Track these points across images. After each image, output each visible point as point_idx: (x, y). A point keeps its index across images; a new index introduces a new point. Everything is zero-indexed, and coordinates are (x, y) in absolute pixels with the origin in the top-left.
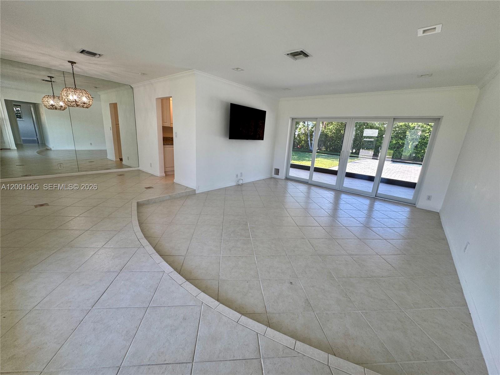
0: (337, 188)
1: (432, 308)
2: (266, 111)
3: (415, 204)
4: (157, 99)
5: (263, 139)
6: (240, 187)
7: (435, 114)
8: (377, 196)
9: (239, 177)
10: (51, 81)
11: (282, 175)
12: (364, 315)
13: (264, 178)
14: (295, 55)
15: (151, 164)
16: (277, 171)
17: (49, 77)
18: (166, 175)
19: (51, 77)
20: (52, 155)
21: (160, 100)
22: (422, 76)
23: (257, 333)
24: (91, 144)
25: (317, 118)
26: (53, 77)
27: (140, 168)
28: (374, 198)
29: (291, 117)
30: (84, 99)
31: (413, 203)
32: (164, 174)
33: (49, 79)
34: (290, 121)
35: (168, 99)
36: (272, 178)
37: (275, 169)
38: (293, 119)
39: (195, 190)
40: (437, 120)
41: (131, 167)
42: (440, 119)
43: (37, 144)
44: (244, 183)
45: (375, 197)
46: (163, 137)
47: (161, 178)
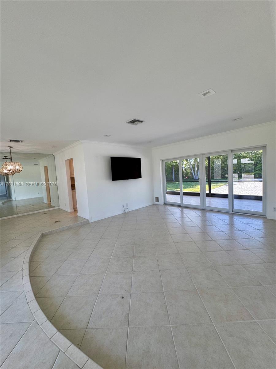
0: (202, 208)
1: (244, 321)
2: (140, 159)
3: (266, 216)
4: (66, 161)
5: (141, 178)
6: (126, 214)
7: (262, 143)
8: (233, 211)
9: (125, 207)
10: (6, 159)
11: (161, 202)
12: (173, 329)
13: (148, 205)
14: (133, 122)
15: (65, 204)
16: (157, 199)
17: (4, 156)
18: (74, 211)
19: (6, 157)
20: (14, 204)
21: (68, 161)
22: (235, 120)
23: (60, 350)
24: (38, 193)
25: (178, 158)
26: (7, 156)
27: (60, 207)
28: (231, 213)
29: (161, 160)
30: (17, 167)
31: (264, 215)
32: (73, 210)
33: (5, 158)
34: (160, 162)
35: (72, 159)
36: (154, 205)
37: (156, 197)
38: (162, 160)
39: (89, 220)
40: (264, 147)
41: (55, 207)
42: (265, 146)
43: (6, 197)
44: (129, 211)
45: (233, 213)
46: (71, 185)
47: (71, 213)
